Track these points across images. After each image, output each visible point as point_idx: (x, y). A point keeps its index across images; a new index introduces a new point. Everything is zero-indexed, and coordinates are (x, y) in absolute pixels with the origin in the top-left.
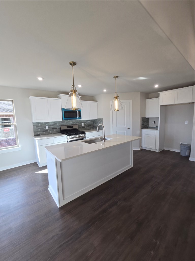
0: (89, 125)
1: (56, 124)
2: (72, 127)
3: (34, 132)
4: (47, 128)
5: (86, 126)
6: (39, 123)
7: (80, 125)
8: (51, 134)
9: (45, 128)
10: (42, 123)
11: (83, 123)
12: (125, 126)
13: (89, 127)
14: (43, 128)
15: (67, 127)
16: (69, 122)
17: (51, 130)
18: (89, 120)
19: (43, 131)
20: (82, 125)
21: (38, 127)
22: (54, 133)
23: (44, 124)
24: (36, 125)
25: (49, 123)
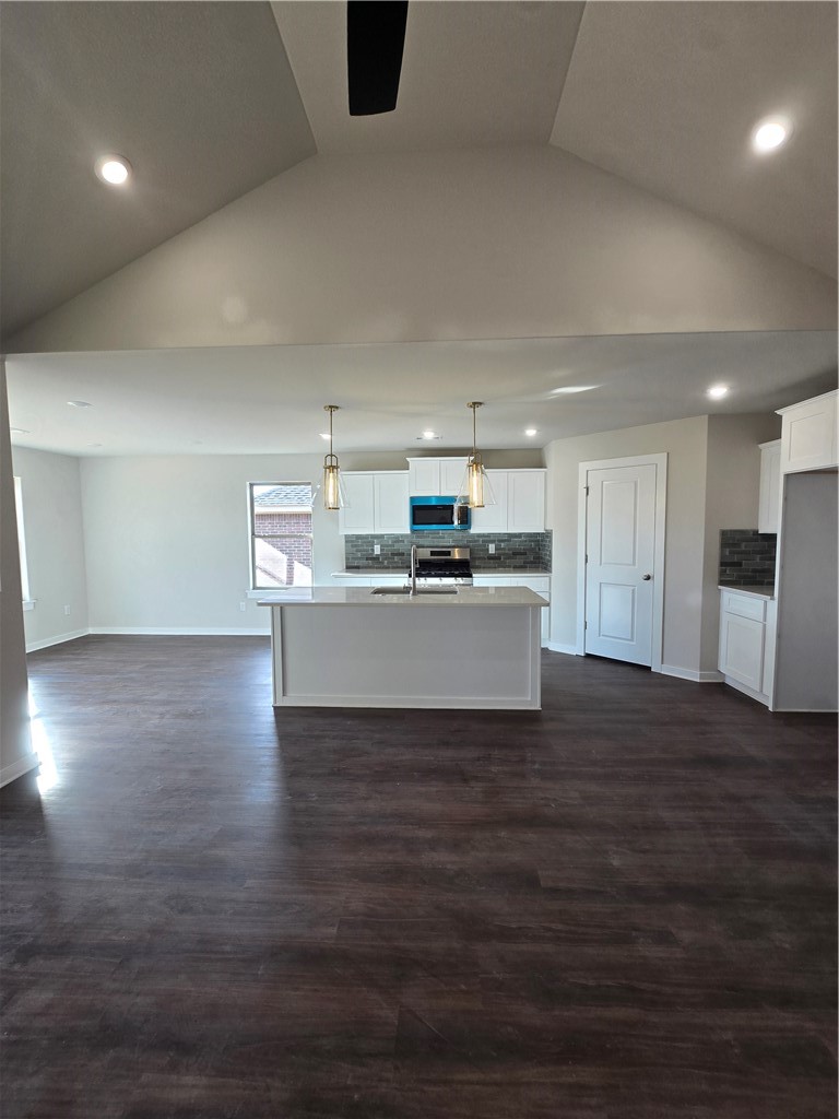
0: (516, 554)
1: (403, 541)
2: (449, 553)
3: (347, 559)
4: (377, 550)
5: (504, 554)
6: (359, 537)
7: (482, 550)
8: (388, 568)
9: (373, 550)
10: (367, 537)
11: (492, 542)
12: (634, 564)
13: (519, 560)
14: (367, 551)
15: (433, 553)
16: (440, 537)
17: (386, 559)
18: (519, 535)
19: (367, 559)
20: (488, 550)
21: (356, 546)
22: (394, 568)
23: (369, 540)
24: (352, 541)
25: (382, 536)
